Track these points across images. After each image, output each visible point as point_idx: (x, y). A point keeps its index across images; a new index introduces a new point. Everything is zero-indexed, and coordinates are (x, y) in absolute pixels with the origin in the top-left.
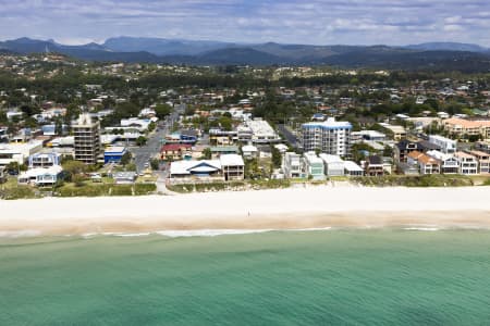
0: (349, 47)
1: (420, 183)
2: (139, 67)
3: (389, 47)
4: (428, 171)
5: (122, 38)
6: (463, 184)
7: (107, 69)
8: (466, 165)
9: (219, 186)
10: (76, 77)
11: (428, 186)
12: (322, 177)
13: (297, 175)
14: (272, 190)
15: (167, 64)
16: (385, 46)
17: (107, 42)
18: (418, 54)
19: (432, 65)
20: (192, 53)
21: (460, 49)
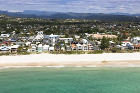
0: (93, 14)
1: (69, 53)
2: (26, 19)
3: (104, 14)
4: (73, 50)
5: (28, 11)
6: (82, 54)
7: (16, 19)
8: (84, 48)
9: (8, 54)
10: (5, 21)
11: (71, 54)
12: (41, 51)
13: (34, 51)
14: (24, 55)
15: (35, 18)
16: (102, 14)
17: (24, 11)
18: (112, 16)
19: (113, 19)
20: (48, 15)
21: (124, 15)
